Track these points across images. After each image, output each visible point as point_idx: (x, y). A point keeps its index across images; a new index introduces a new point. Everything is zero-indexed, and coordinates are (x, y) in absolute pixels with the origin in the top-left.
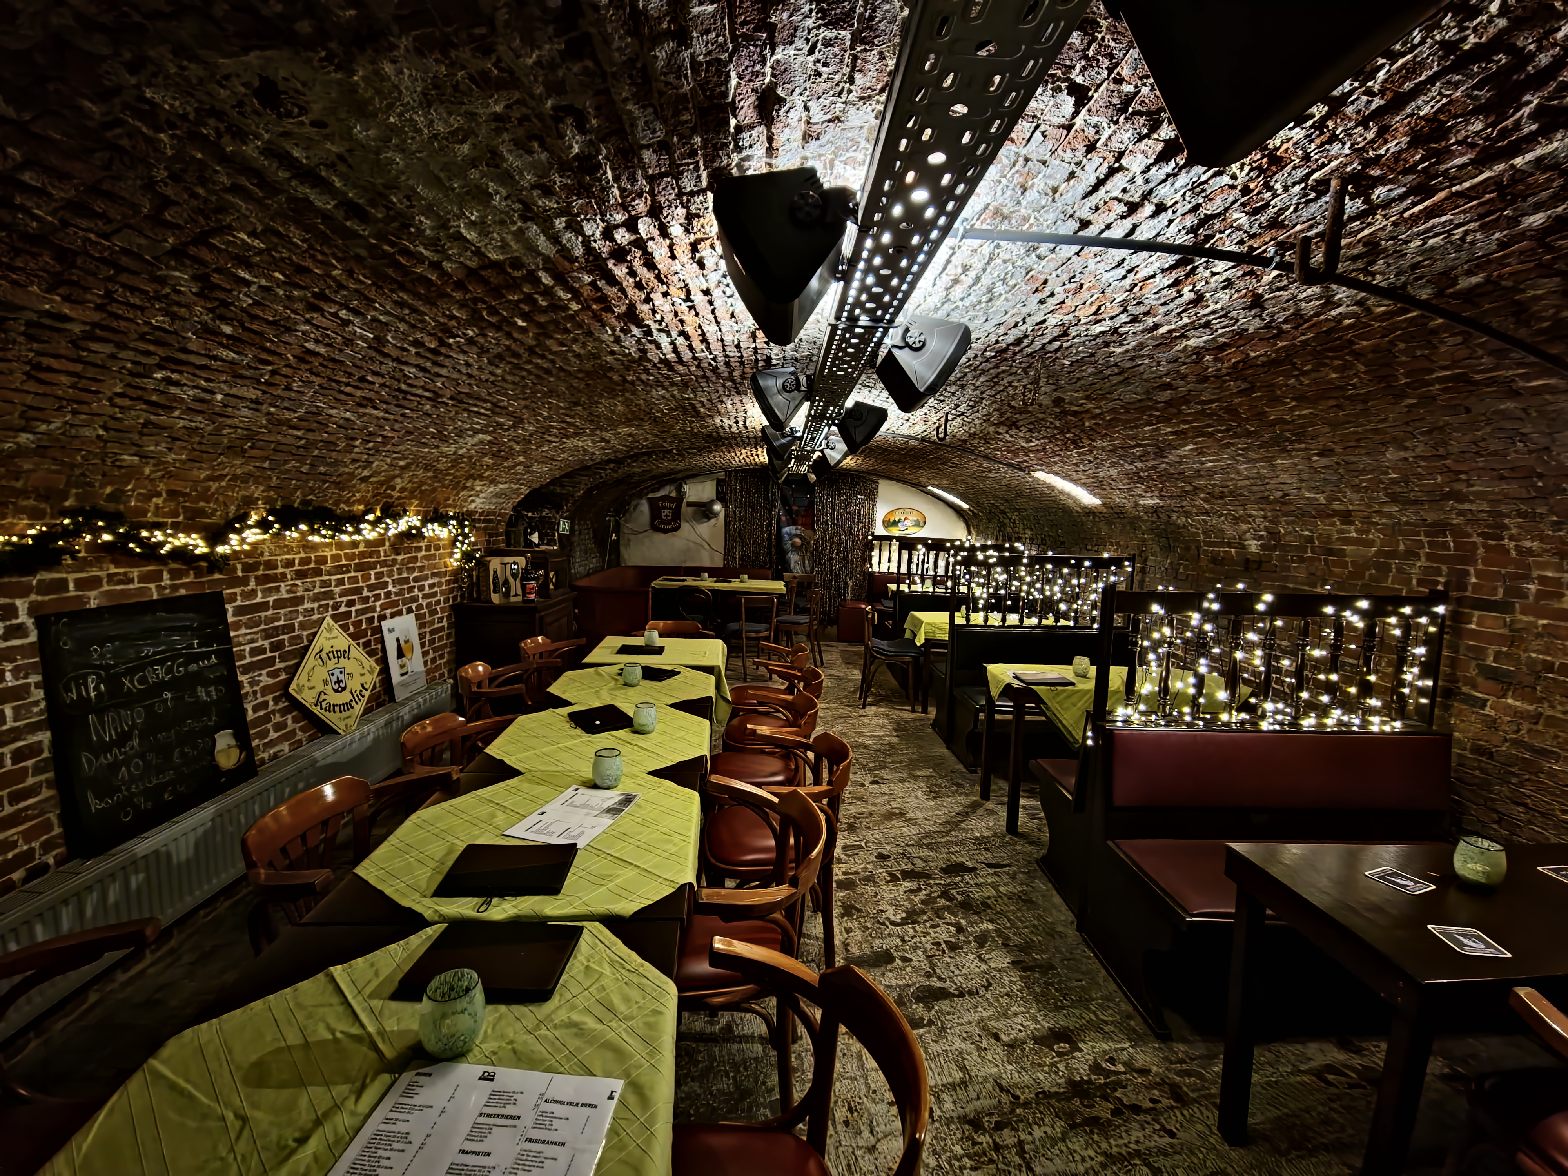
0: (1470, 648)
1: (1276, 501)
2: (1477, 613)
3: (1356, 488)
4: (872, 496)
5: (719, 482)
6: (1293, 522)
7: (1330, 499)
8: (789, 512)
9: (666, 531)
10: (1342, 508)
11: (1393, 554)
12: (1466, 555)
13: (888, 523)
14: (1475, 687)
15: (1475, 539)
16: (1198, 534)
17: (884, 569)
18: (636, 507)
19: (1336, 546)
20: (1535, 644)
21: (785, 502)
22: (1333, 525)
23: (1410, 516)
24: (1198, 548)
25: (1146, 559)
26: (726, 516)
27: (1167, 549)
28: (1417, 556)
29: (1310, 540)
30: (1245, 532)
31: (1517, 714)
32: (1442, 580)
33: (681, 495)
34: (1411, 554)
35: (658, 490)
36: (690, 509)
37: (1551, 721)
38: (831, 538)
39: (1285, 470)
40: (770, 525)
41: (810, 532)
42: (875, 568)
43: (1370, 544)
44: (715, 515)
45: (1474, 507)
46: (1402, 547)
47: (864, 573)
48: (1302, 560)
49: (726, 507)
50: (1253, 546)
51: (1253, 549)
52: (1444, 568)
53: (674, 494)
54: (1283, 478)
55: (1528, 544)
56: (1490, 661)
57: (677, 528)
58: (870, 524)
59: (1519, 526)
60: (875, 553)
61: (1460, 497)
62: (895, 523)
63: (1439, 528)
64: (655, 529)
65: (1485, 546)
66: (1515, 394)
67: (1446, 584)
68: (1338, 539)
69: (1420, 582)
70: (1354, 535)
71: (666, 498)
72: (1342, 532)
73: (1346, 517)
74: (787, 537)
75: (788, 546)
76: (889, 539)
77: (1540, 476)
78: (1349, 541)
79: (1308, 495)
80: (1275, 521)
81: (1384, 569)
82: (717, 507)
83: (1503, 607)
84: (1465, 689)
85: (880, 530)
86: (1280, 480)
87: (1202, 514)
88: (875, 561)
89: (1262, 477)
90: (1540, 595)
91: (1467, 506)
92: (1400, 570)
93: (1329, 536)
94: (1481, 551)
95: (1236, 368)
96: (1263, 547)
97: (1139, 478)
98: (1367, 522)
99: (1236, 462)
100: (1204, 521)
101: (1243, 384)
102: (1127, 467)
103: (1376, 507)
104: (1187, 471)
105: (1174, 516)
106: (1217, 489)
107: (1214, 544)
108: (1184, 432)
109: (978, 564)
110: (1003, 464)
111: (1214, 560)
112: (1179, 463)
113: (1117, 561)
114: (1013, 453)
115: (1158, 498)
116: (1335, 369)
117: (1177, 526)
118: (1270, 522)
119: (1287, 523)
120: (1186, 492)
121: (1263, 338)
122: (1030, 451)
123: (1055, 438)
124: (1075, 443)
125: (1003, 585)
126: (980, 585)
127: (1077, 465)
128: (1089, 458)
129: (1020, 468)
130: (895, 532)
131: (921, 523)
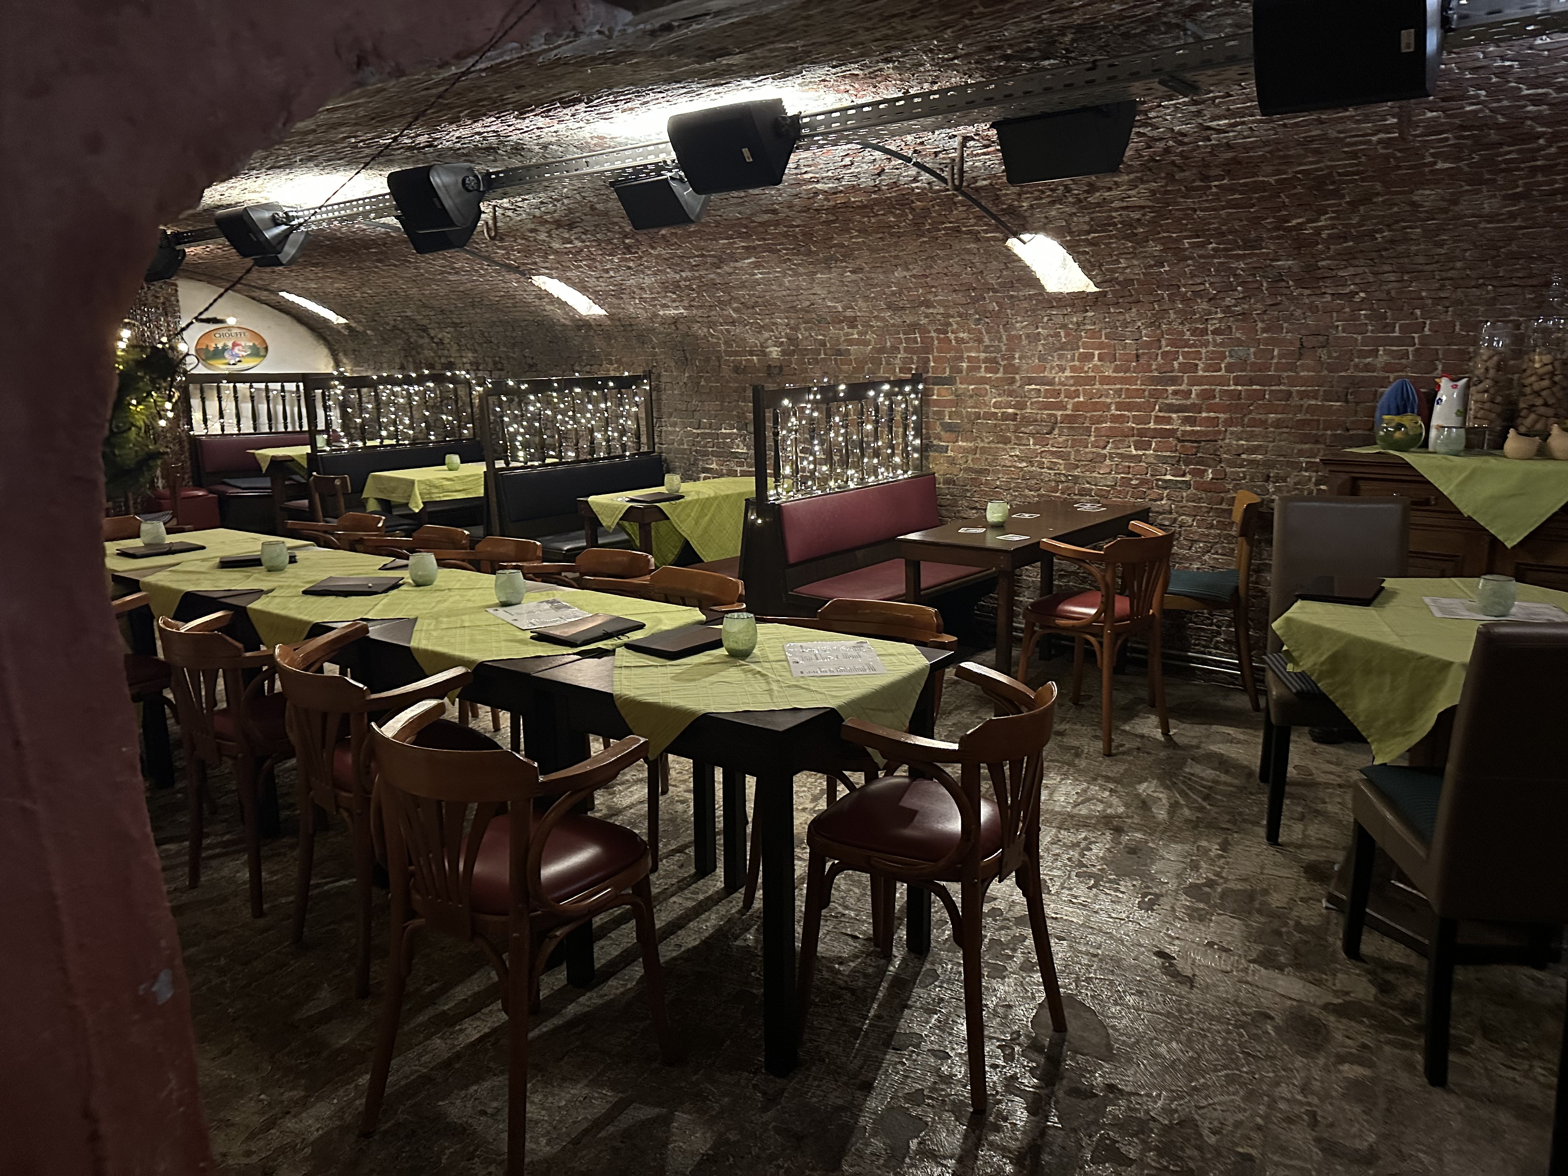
0: (935, 413)
1: (802, 309)
2: (936, 387)
3: (866, 298)
6: (811, 328)
7: (845, 308)
10: (853, 314)
11: (882, 350)
12: (927, 346)
13: (205, 354)
14: (940, 439)
15: (933, 334)
16: (718, 344)
17: (216, 428)
19: (843, 347)
20: (970, 402)
22: (842, 329)
23: (897, 320)
24: (719, 359)
25: (659, 376)
27: (684, 362)
28: (898, 350)
29: (823, 343)
30: (767, 340)
31: (966, 451)
32: (913, 366)
34: (895, 349)
37: (983, 450)
39: (821, 283)
42: (199, 429)
43: (866, 343)
45: (935, 311)
46: (889, 344)
47: (180, 440)
48: (817, 361)
50: (774, 352)
51: (774, 355)
52: (915, 358)
54: (817, 289)
55: (961, 335)
56: (947, 420)
59: (958, 323)
60: (193, 404)
61: (928, 304)
63: (914, 327)
65: (938, 338)
67: (916, 369)
68: (845, 340)
70: (856, 336)
72: (847, 334)
73: (852, 322)
77: (974, 289)
78: (851, 342)
79: (829, 304)
80: (795, 329)
81: (877, 362)
83: (949, 381)
84: (935, 442)
85: (194, 366)
86: (813, 291)
87: (727, 323)
88: (197, 416)
89: (799, 288)
90: (969, 369)
91: (931, 311)
92: (888, 363)
93: (838, 340)
94: (936, 342)
95: (835, 207)
96: (784, 353)
97: (677, 286)
98: (867, 325)
99: (785, 275)
100: (728, 331)
101: (832, 218)
102: (672, 275)
103: (876, 313)
104: (734, 281)
105: (696, 326)
106: (753, 299)
107: (736, 354)
108: (754, 248)
109: (508, 392)
110: (497, 264)
111: (737, 369)
112: (730, 274)
113: (635, 380)
114: (527, 252)
115: (685, 308)
116: (895, 216)
117: (696, 337)
118: (791, 329)
119: (806, 330)
120: (720, 302)
121: (866, 191)
122: (556, 252)
123: (609, 242)
124: (628, 249)
125: (537, 417)
126: (515, 419)
127: (607, 271)
128: (631, 264)
129: (517, 270)
130: (221, 367)
131: (260, 351)
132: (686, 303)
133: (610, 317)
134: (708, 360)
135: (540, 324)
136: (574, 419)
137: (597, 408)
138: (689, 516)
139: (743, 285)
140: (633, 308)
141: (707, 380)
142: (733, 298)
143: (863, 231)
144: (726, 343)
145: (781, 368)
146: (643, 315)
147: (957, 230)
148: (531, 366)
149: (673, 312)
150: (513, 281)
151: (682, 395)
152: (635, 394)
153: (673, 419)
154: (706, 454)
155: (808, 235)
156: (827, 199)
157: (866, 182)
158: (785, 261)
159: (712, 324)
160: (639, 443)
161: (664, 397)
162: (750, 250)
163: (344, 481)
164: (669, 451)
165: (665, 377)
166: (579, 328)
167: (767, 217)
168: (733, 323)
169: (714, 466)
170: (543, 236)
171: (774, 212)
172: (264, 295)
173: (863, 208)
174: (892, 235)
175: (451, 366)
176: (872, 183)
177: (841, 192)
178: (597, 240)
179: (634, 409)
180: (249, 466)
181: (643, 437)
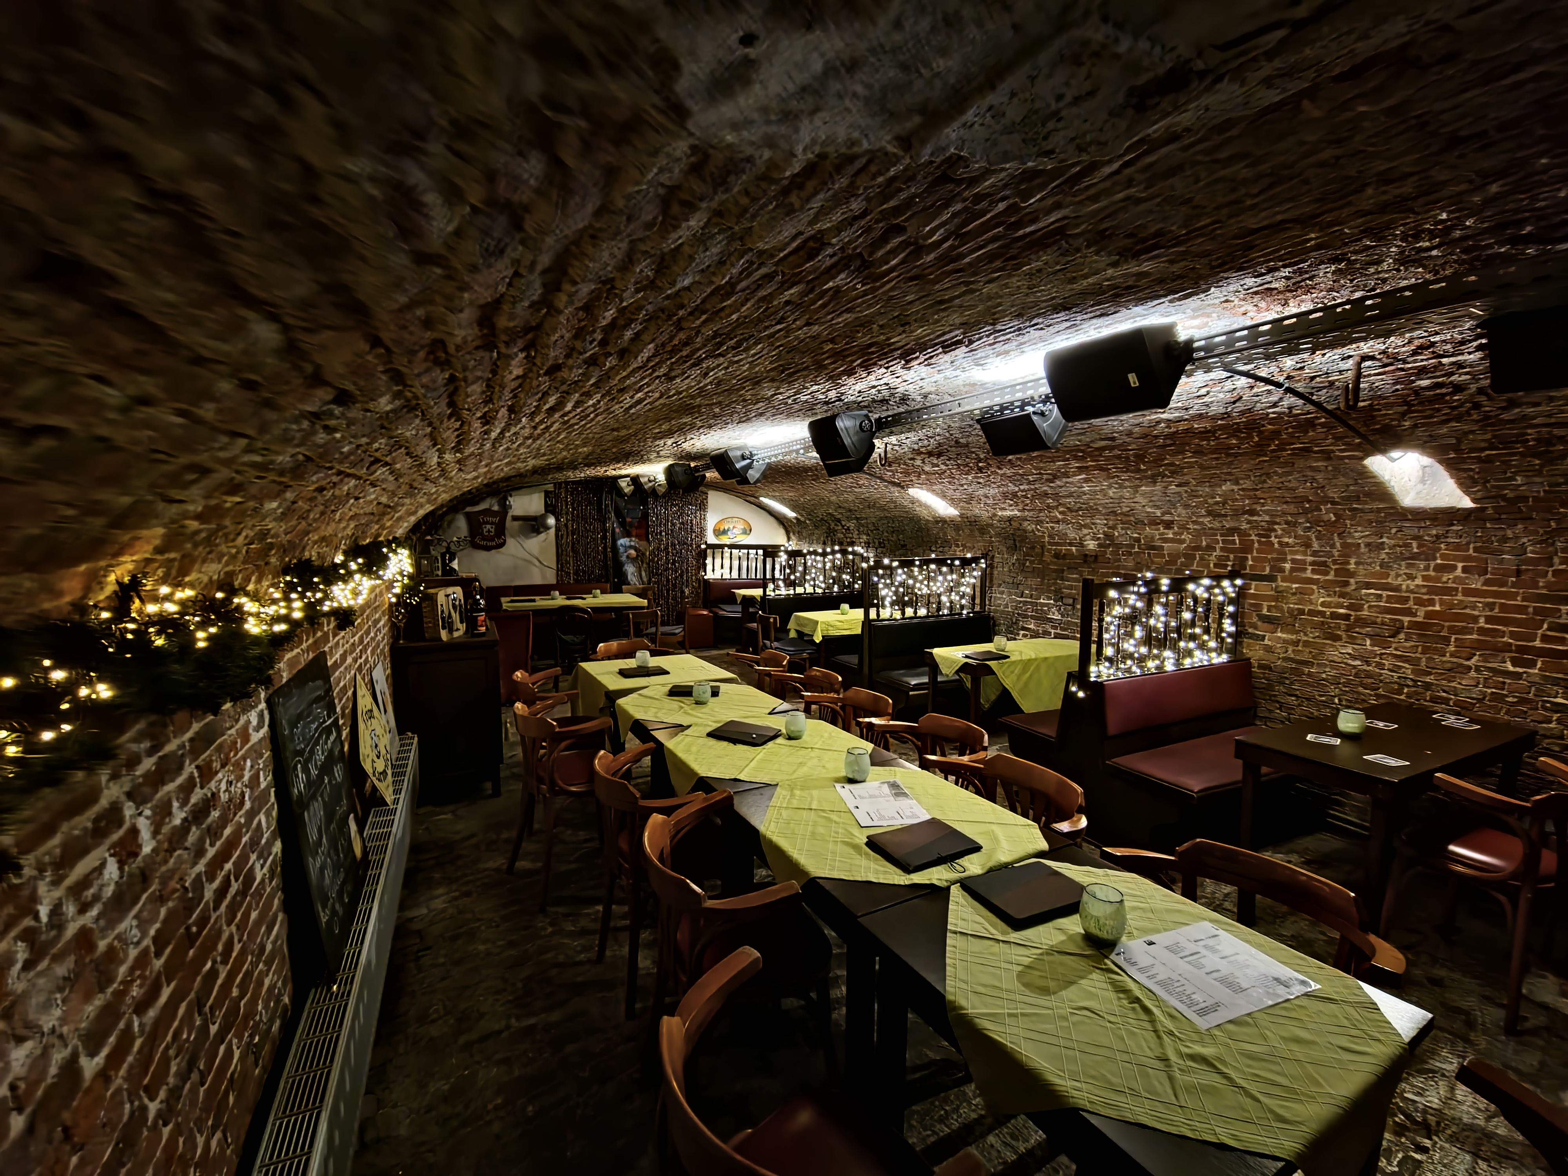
0: (1252, 605)
1: (1122, 514)
2: (1254, 583)
3: (1186, 506)
4: (702, 506)
5: (547, 494)
6: (1128, 528)
7: (1163, 514)
8: (623, 524)
9: (488, 549)
10: (1170, 518)
11: (1197, 548)
12: (1246, 547)
13: (718, 533)
14: (1256, 628)
15: (1253, 537)
16: (1043, 537)
17: (717, 575)
19: (1158, 544)
20: (1293, 599)
21: (619, 514)
22: (1158, 530)
23: (1217, 525)
24: (1043, 547)
25: (993, 557)
26: (558, 529)
27: (1014, 548)
28: (1214, 549)
29: (1138, 540)
30: (1086, 535)
31: (1285, 641)
32: (1230, 563)
33: (505, 508)
34: (1210, 548)
35: (478, 503)
36: (516, 524)
37: (1306, 644)
38: (666, 548)
39: (1144, 494)
40: (604, 537)
41: (644, 543)
42: (709, 575)
43: (1182, 542)
44: (547, 528)
45: (1260, 519)
46: (1204, 543)
47: (699, 581)
48: (1130, 554)
49: (557, 520)
50: (1091, 545)
51: (1091, 547)
52: (1232, 556)
53: (496, 508)
55: (1286, 540)
56: (1265, 611)
57: (502, 545)
58: (702, 533)
59: (1283, 530)
60: (709, 561)
61: (1252, 512)
62: (725, 532)
63: (1232, 531)
64: (475, 546)
65: (1259, 541)
66: (1329, 458)
67: (1233, 566)
68: (1159, 539)
69: (1216, 565)
70: (1171, 536)
71: (487, 512)
72: (1163, 534)
73: (1168, 525)
74: (622, 550)
75: (624, 558)
76: (722, 547)
77: (1309, 501)
78: (1166, 540)
79: (1149, 510)
80: (1114, 528)
81: (1190, 558)
82: (551, 521)
83: (1271, 578)
84: (1250, 630)
85: (711, 539)
86: (1135, 500)
87: (1052, 522)
88: (709, 568)
89: (1121, 497)
90: (1292, 570)
91: (1255, 518)
92: (1202, 559)
93: (1152, 538)
94: (1256, 545)
95: (1176, 432)
96: (1100, 545)
97: (1015, 495)
98: (1183, 527)
99: (1110, 487)
100: (1053, 528)
101: (1169, 442)
102: (1012, 488)
103: (1194, 519)
104: (1063, 492)
105: (1026, 524)
106: (1079, 505)
107: (1057, 544)
108: (1087, 467)
109: (885, 568)
110: (886, 481)
111: (1057, 556)
112: (1061, 487)
113: (975, 560)
114: (907, 473)
115: (1019, 511)
116: (1238, 438)
117: (1025, 531)
118: (1109, 528)
119: (1122, 529)
120: (1048, 507)
121: (1214, 418)
122: (927, 473)
123: (967, 465)
124: (980, 470)
125: (902, 584)
126: (886, 586)
127: (962, 485)
128: (981, 480)
129: (898, 485)
130: (725, 540)
131: (747, 531)
132: (1020, 507)
133: (961, 516)
134: (1033, 548)
135: (911, 519)
136: (928, 586)
137: (945, 579)
138: (1012, 672)
139: (1070, 495)
140: (979, 510)
141: (1032, 562)
142: (1060, 504)
143: (1198, 452)
144: (1049, 536)
145: (1096, 557)
146: (985, 515)
147: (1307, 450)
148: (903, 546)
149: (1008, 513)
150: (896, 492)
151: (1010, 571)
152: (974, 570)
153: (1001, 589)
154: (1026, 616)
155: (1140, 458)
156: (1168, 427)
157: (1215, 409)
158: (1113, 477)
159: (1039, 522)
160: (974, 605)
161: (995, 572)
162: (1081, 470)
163: (775, 619)
164: (996, 611)
165: (998, 558)
166: (937, 522)
167: (1104, 443)
168: (1058, 522)
169: (1032, 626)
170: (918, 462)
171: (1113, 439)
172: (752, 499)
173: (1205, 434)
174: (1228, 455)
175: (852, 544)
176: (1224, 411)
177: (1186, 420)
178: (958, 465)
179: (973, 581)
180: (731, 599)
181: (978, 601)
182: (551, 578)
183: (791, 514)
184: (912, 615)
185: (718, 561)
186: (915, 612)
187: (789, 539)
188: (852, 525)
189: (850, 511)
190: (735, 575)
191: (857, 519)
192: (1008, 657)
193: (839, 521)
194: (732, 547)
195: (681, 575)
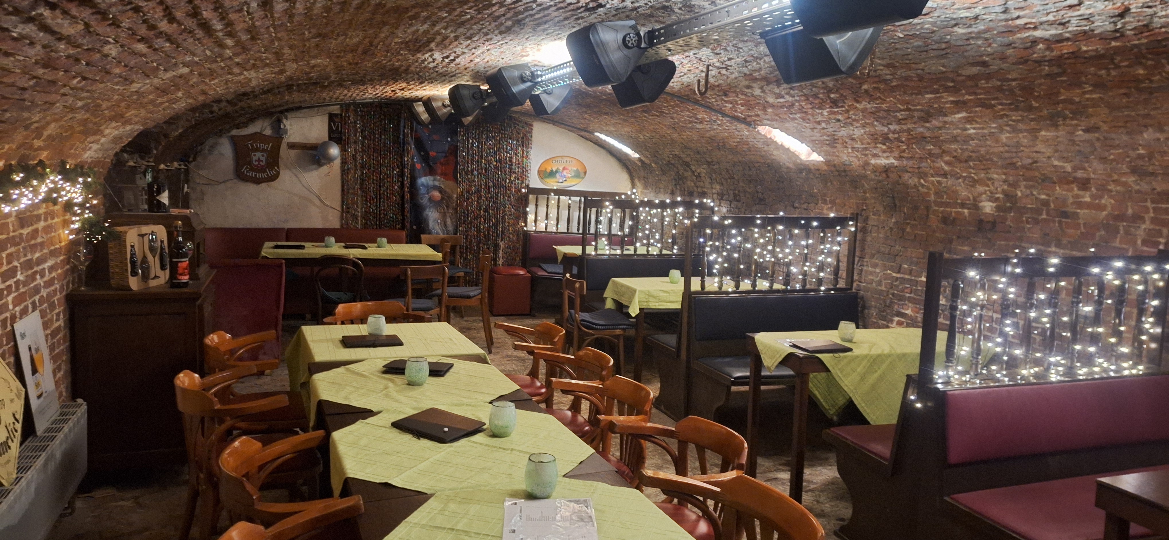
1: (1023, 167)
3: (1103, 160)
4: (525, 141)
5: (332, 117)
6: (1032, 187)
7: (1075, 169)
8: (426, 159)
9: (258, 181)
10: (1085, 176)
11: (1120, 217)
13: (544, 174)
16: (928, 194)
17: (541, 227)
18: (212, 147)
19: (1070, 209)
21: (420, 145)
22: (1071, 190)
23: (1144, 187)
24: (928, 208)
25: (867, 219)
26: (344, 162)
27: (893, 208)
28: (1142, 219)
29: (1046, 203)
30: (980, 194)
32: (1162, 240)
33: (279, 133)
34: (1138, 218)
35: (246, 124)
36: (293, 152)
38: (478, 191)
39: (1046, 141)
40: (402, 174)
41: (451, 183)
42: (531, 227)
43: (1101, 208)
44: (330, 160)
46: (1130, 211)
47: (517, 233)
48: (1037, 222)
49: (343, 150)
50: (988, 207)
51: (987, 210)
53: (268, 132)
54: (1041, 147)
57: (273, 178)
58: (524, 173)
60: (530, 209)
62: (552, 174)
64: (240, 176)
67: (1165, 244)
68: (1073, 203)
69: (1145, 242)
70: (1088, 199)
71: (258, 136)
72: (1077, 196)
73: (1084, 184)
74: (423, 190)
75: (425, 201)
76: (546, 192)
78: (1081, 205)
79: (1056, 163)
80: (1014, 185)
82: (334, 151)
85: (535, 182)
86: (1036, 149)
87: (938, 175)
88: (531, 217)
89: (1018, 145)
93: (1065, 200)
95: (1061, 57)
96: (998, 208)
97: (885, 139)
98: (1103, 189)
99: (1001, 130)
100: (939, 182)
101: (1056, 70)
102: (879, 128)
103: (1115, 177)
104: (944, 135)
105: (906, 176)
106: (966, 154)
107: (946, 205)
108: (965, 103)
109: (714, 226)
110: (728, 116)
111: (945, 220)
112: (940, 128)
113: (842, 221)
114: (750, 106)
115: (895, 158)
116: (1146, 67)
117: (907, 186)
118: (1010, 185)
119: (1026, 187)
120: (930, 154)
121: (1103, 38)
122: (772, 106)
123: (816, 96)
124: (834, 103)
125: (736, 248)
126: (715, 250)
127: (819, 123)
128: (840, 117)
129: (744, 121)
130: (552, 184)
131: (581, 174)
132: (896, 154)
133: (827, 163)
134: (916, 208)
136: (773, 253)
137: (797, 245)
138: (854, 371)
139: (954, 139)
140: (847, 157)
141: (914, 227)
142: (944, 152)
143: (1099, 85)
144: (936, 193)
145: (994, 224)
146: (855, 163)
148: (761, 200)
149: (883, 161)
150: (744, 131)
151: (886, 238)
152: (839, 234)
153: (875, 261)
154: (901, 298)
155: (1028, 90)
156: (1049, 48)
157: (1102, 25)
158: (1002, 117)
159: (922, 175)
160: (836, 281)
161: (869, 239)
162: (960, 105)
164: (867, 290)
165: (873, 220)
166: (800, 171)
167: (975, 70)
168: (945, 175)
170: (757, 92)
171: (984, 64)
173: (1097, 58)
174: (1140, 90)
176: (1111, 27)
177: (1068, 39)
178: (805, 95)
179: (836, 248)
180: (552, 258)
181: (843, 273)
182: (334, 221)
183: (634, 155)
184: (750, 288)
185: (542, 210)
186: (754, 285)
187: (633, 186)
188: (702, 170)
189: (698, 152)
190: (563, 228)
191: (709, 163)
192: (850, 350)
193: (688, 165)
194: (559, 192)
195: (496, 225)
